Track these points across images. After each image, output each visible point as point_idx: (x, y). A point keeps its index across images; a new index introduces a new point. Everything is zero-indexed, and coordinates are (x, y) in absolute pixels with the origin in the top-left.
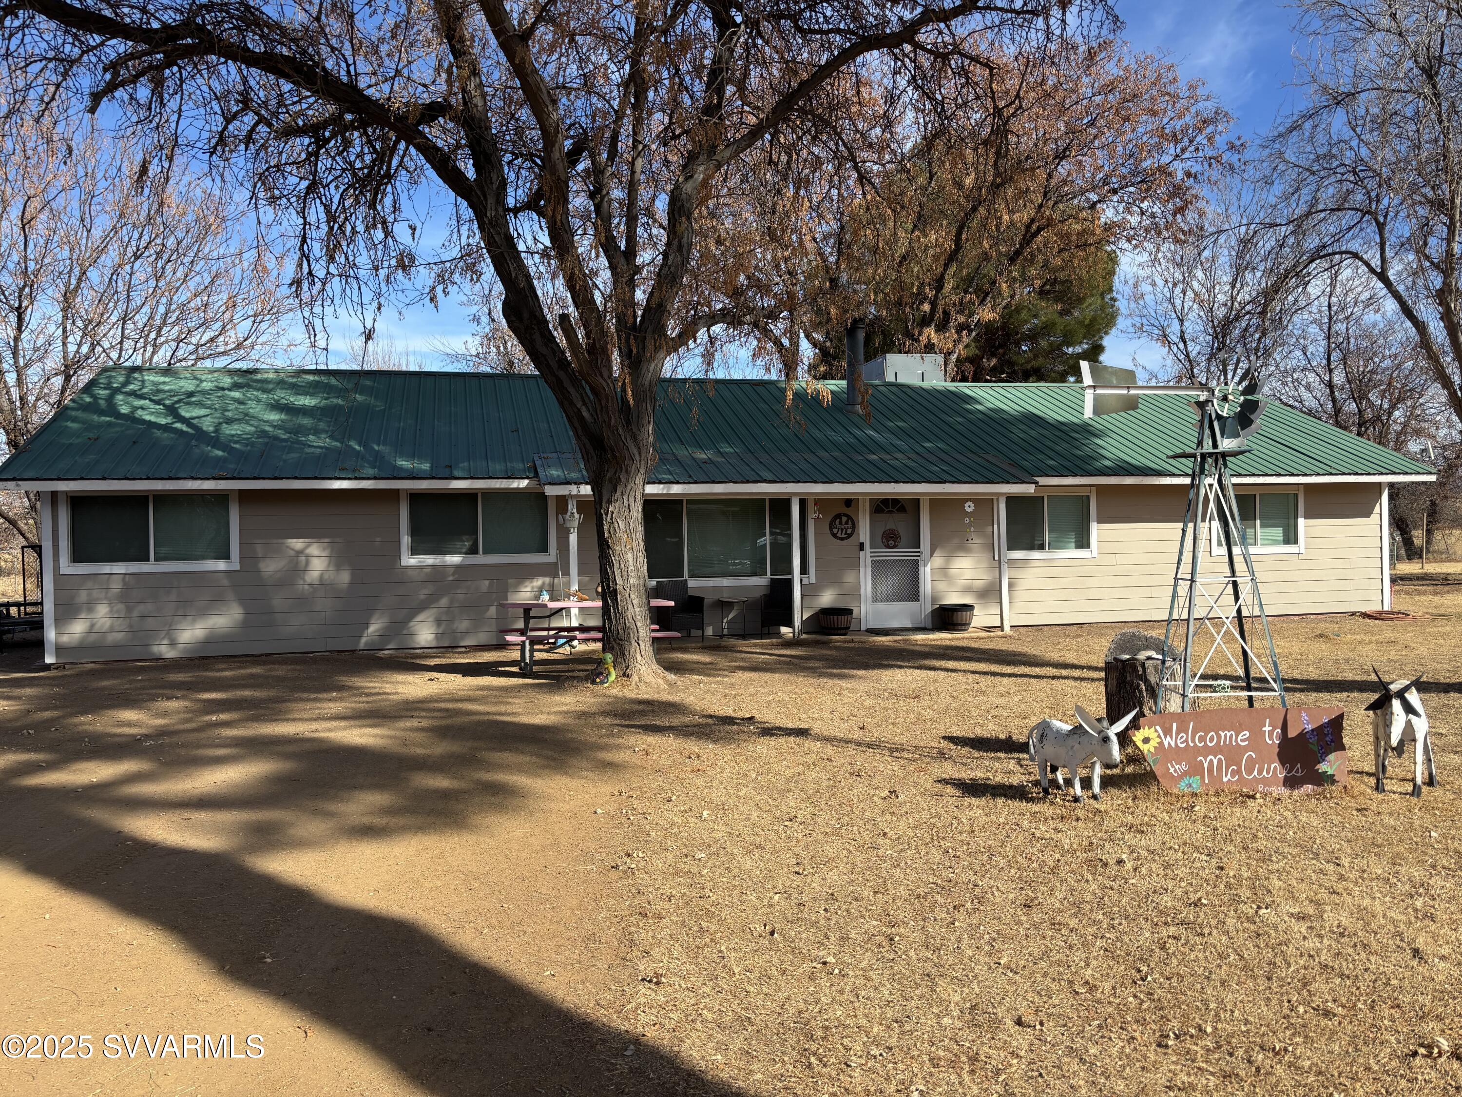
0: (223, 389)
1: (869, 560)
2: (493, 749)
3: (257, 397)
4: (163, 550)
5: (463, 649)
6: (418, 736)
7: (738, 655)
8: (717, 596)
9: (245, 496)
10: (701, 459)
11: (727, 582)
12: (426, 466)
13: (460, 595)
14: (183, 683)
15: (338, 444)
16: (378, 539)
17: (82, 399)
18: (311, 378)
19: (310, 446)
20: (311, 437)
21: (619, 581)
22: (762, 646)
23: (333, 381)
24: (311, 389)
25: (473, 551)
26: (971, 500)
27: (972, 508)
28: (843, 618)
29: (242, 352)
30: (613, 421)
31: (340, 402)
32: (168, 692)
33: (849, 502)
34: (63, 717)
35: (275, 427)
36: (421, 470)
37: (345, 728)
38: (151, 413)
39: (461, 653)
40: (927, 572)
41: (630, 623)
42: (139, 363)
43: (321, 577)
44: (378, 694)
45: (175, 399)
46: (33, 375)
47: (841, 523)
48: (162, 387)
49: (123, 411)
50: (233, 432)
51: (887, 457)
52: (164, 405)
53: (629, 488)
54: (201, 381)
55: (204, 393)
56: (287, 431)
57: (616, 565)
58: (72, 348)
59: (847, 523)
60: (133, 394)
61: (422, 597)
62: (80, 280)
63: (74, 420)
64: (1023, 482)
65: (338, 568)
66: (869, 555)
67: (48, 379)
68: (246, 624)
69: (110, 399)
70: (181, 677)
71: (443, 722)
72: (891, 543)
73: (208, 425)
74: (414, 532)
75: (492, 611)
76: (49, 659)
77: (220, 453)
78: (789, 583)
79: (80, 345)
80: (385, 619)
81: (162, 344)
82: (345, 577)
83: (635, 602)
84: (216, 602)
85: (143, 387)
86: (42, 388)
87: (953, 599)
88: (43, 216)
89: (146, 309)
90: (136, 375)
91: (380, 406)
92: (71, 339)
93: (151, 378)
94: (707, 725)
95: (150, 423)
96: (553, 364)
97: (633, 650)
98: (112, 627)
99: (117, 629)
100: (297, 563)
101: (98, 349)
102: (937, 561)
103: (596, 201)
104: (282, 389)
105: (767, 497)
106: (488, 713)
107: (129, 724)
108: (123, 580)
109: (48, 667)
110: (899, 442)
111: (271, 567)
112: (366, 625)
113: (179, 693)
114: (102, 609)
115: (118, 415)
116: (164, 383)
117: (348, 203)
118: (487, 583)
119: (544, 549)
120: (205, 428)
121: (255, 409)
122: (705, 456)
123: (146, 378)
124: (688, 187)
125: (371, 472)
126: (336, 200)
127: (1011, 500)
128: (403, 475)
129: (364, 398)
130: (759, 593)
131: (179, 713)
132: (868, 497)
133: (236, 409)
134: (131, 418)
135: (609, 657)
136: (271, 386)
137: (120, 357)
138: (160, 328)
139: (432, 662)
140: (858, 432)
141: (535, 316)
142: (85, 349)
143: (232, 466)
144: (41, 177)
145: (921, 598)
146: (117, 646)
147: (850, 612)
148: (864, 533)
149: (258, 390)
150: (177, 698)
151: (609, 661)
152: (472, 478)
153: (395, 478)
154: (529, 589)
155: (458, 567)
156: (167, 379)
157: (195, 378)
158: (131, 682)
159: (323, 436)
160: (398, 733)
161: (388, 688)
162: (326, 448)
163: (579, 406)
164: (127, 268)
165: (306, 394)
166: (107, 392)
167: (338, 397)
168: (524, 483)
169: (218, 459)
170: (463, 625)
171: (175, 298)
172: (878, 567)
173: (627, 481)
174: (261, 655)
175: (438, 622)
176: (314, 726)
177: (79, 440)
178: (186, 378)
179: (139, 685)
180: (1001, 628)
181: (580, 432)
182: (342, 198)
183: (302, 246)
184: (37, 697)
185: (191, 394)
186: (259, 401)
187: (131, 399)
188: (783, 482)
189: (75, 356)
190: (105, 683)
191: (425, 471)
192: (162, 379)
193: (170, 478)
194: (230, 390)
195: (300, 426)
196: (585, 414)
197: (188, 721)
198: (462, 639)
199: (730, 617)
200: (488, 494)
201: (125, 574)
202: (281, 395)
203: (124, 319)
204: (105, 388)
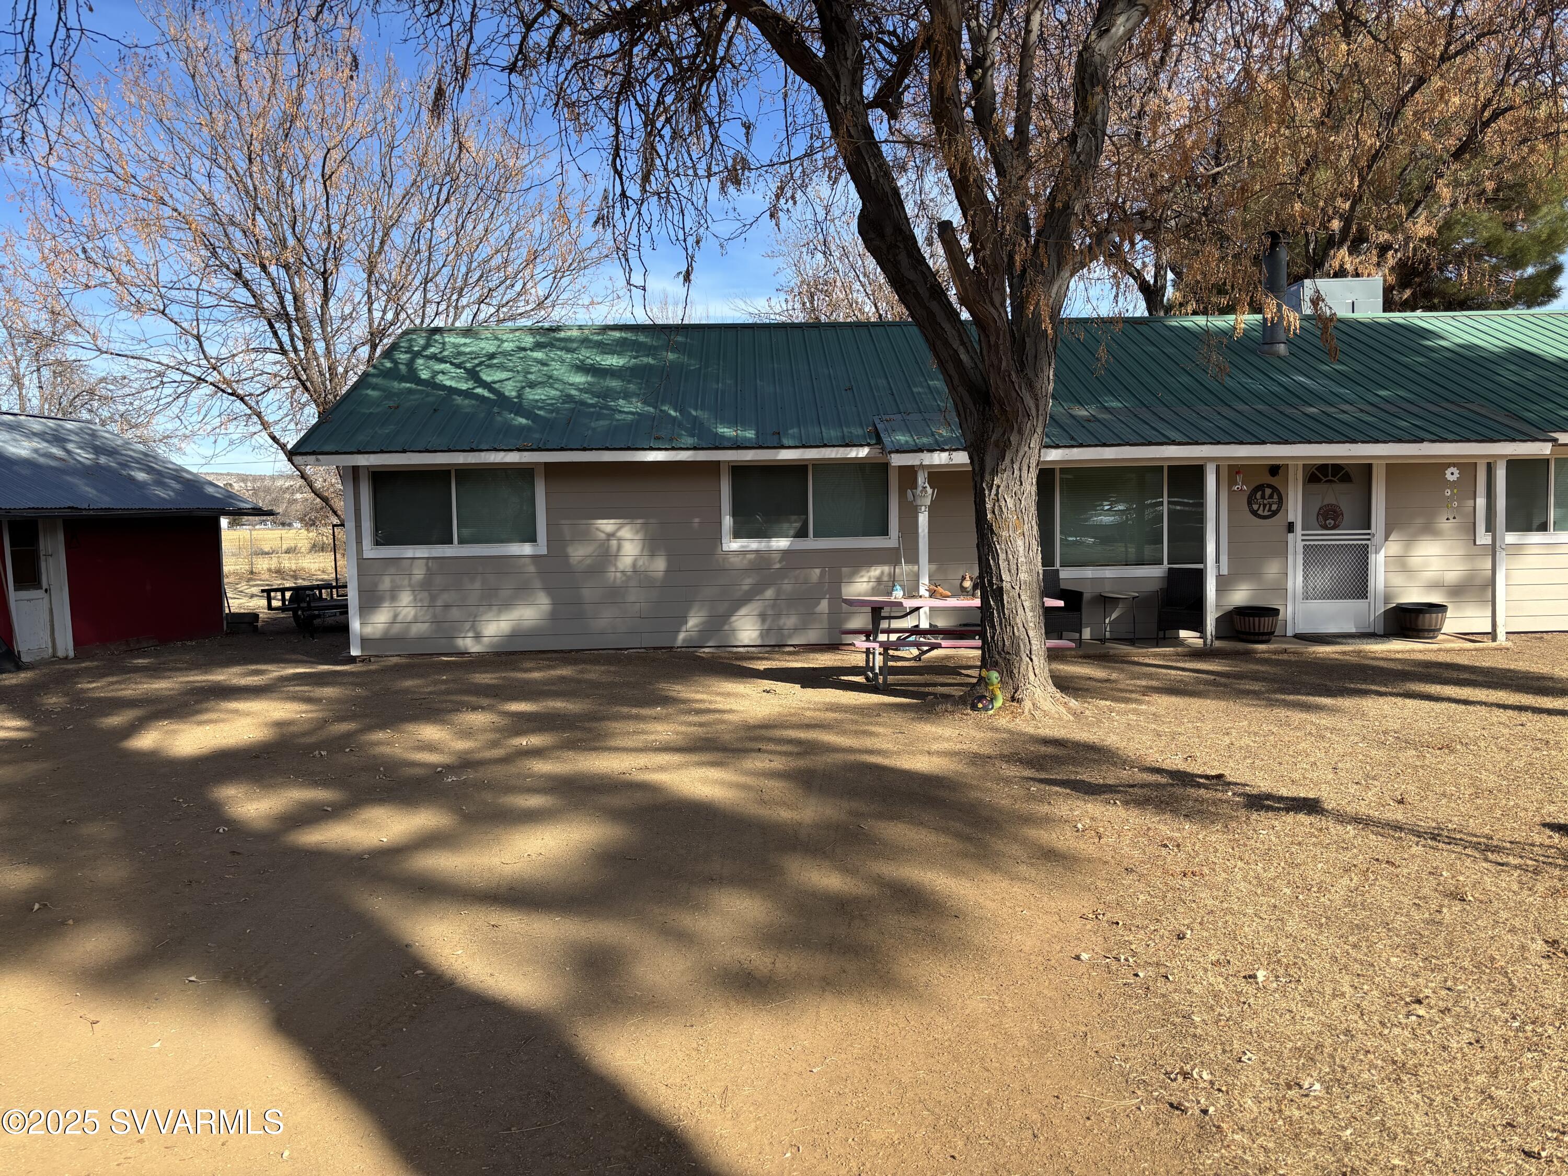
0: (524, 349)
1: (1300, 545)
2: (880, 816)
3: (561, 357)
4: (466, 532)
5: (792, 649)
6: (775, 787)
7: (1137, 669)
8: (1098, 590)
9: (551, 469)
10: (1082, 417)
11: (1109, 573)
12: (750, 434)
13: (787, 586)
14: (489, 686)
15: (651, 409)
16: (697, 520)
17: (382, 364)
18: (617, 334)
19: (620, 412)
20: (621, 402)
21: (1006, 576)
22: (1164, 656)
23: (642, 338)
24: (619, 347)
25: (802, 533)
26: (1454, 465)
27: (1456, 475)
28: (1267, 621)
29: (543, 312)
30: (1004, 364)
31: (651, 361)
32: (472, 699)
33: (1275, 469)
34: (362, 731)
35: (580, 390)
36: (745, 439)
37: (680, 766)
38: (452, 378)
39: (790, 653)
40: (1379, 561)
41: (1020, 632)
42: (442, 325)
43: (634, 565)
44: (709, 711)
45: (476, 361)
46: (341, 346)
47: (1263, 497)
48: (463, 349)
49: (423, 377)
50: (537, 397)
51: (1331, 410)
52: (465, 369)
53: (1021, 454)
54: (503, 341)
55: (505, 354)
56: (594, 395)
57: (1002, 556)
58: (377, 315)
59: (1271, 497)
60: (434, 357)
61: (746, 588)
62: (382, 243)
63: (375, 387)
64: (1535, 440)
65: (652, 555)
66: (1299, 538)
67: (355, 349)
68: (554, 616)
69: (410, 364)
70: (484, 678)
71: (802, 763)
72: (1330, 522)
73: (510, 390)
74: (736, 513)
75: (824, 606)
76: (355, 652)
77: (523, 421)
78: (1200, 576)
79: (384, 312)
80: (704, 613)
81: (463, 307)
82: (660, 565)
83: (1027, 604)
84: (521, 592)
85: (444, 350)
86: (349, 359)
87: (1413, 596)
88: (343, 169)
89: (446, 271)
90: (437, 337)
91: (694, 365)
92: (376, 306)
93: (452, 340)
94: (1158, 786)
95: (450, 388)
96: (923, 292)
97: (1023, 667)
98: (415, 616)
99: (421, 619)
100: (608, 547)
101: (403, 316)
102: (1393, 547)
103: (976, 78)
104: (586, 348)
105: (1166, 464)
106: (850, 750)
107: (430, 747)
108: (427, 565)
109: (353, 660)
110: (1342, 391)
111: (579, 553)
112: (684, 620)
113: (485, 702)
114: (406, 598)
115: (419, 381)
116: (465, 344)
117: (669, 99)
118: (818, 571)
119: (884, 532)
120: (507, 394)
121: (559, 370)
122: (1086, 413)
123: (447, 340)
124: (1102, 46)
125: (690, 441)
126: (654, 97)
127: (1515, 465)
128: (726, 444)
129: (676, 356)
130: (1155, 587)
131: (485, 731)
132: (1301, 463)
133: (539, 371)
134: (431, 384)
135: (994, 676)
136: (575, 345)
137: (422, 322)
138: (462, 289)
139: (762, 665)
140: (1284, 379)
141: (901, 230)
142: (390, 316)
143: (537, 436)
144: (339, 128)
145: (1371, 593)
146: (420, 639)
147: (1273, 612)
148: (1294, 510)
149: (561, 349)
150: (483, 708)
151: (995, 681)
152: (804, 447)
153: (717, 448)
154: (865, 579)
155: (786, 553)
156: (468, 341)
157: (496, 338)
158: (435, 683)
159: (634, 400)
160: (749, 780)
161: (721, 703)
162: (637, 413)
163: (955, 346)
164: (429, 224)
165: (612, 353)
166: (408, 356)
167: (648, 356)
168: (863, 452)
169: (522, 428)
170: (790, 621)
171: (476, 255)
172: (1312, 554)
173: (1019, 444)
174: (571, 651)
175: (763, 616)
176: (642, 760)
177: (379, 409)
178: (487, 338)
179: (443, 687)
180: (1493, 635)
181: (956, 381)
182: (661, 95)
183: (614, 161)
184: (338, 701)
185: (492, 356)
186: (563, 361)
187: (431, 363)
188: (1197, 443)
189: (380, 324)
190: (408, 683)
191: (750, 439)
192: (463, 341)
193: (472, 450)
194: (531, 350)
195: (609, 389)
196: (964, 357)
197: (495, 744)
198: (790, 636)
199: (1114, 616)
200: (822, 466)
201: (428, 558)
202: (588, 355)
203: (426, 281)
204: (406, 352)
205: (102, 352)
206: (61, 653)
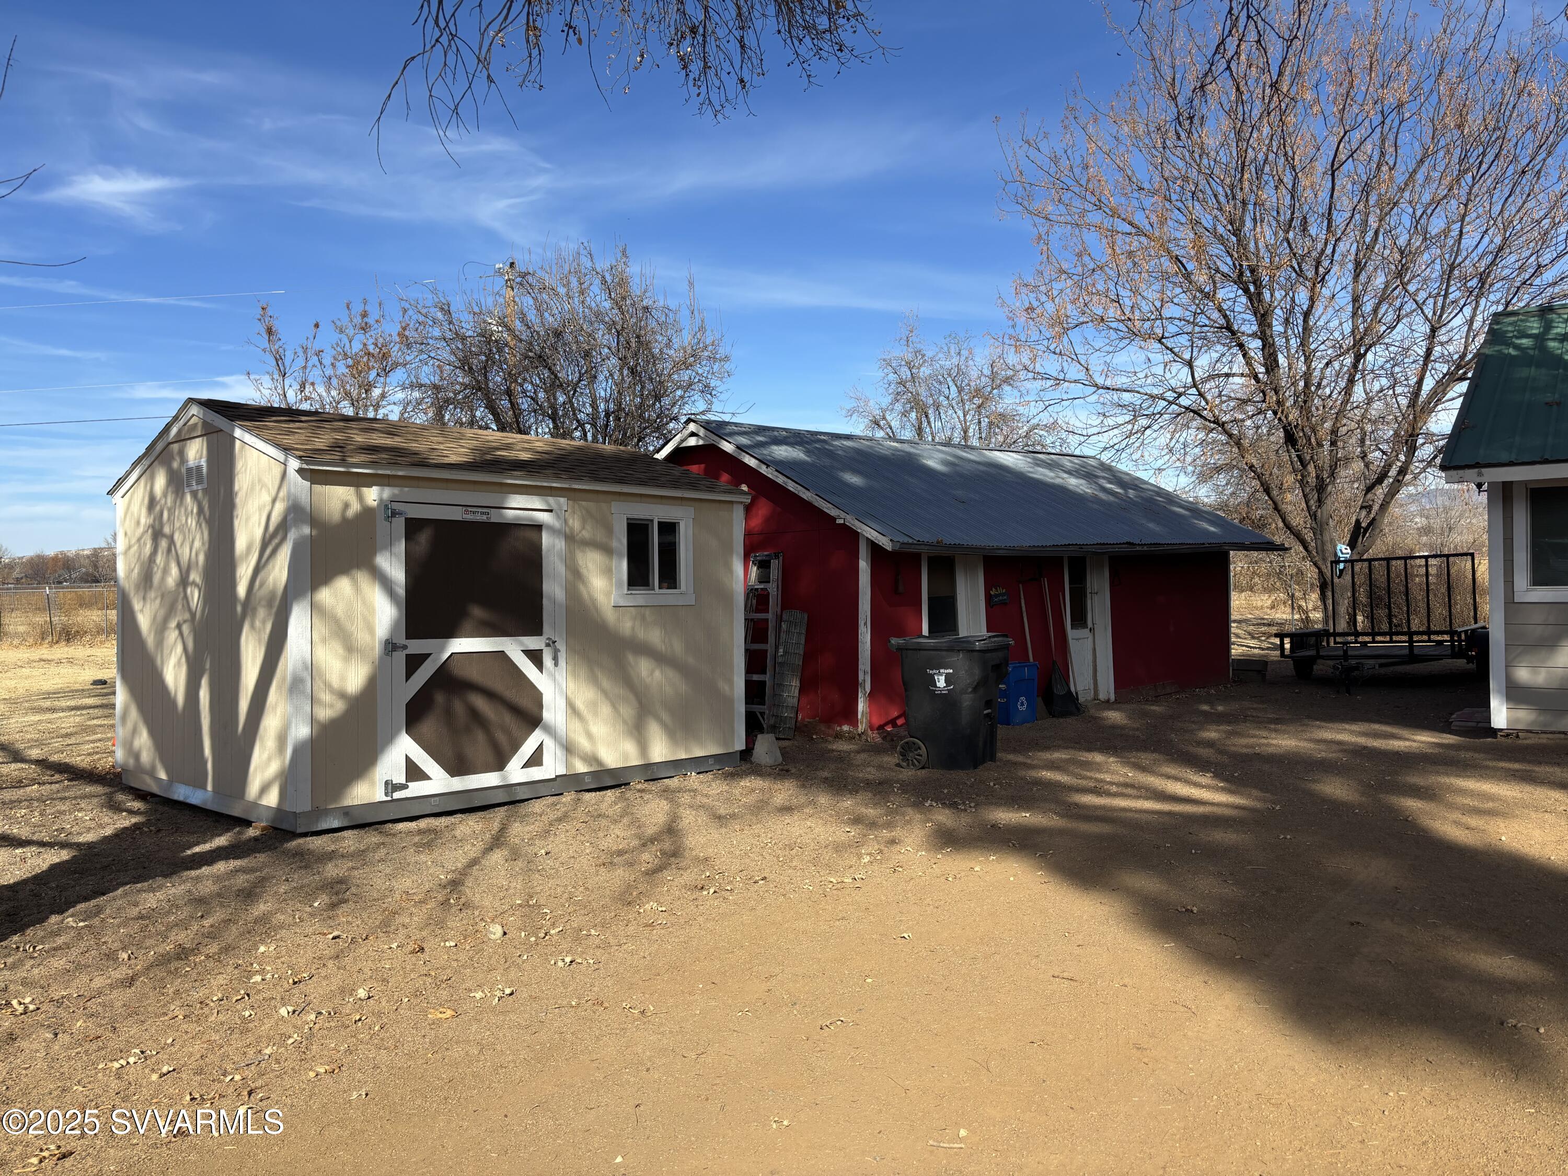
76: (1499, 724)
109: (1490, 733)
205: (1098, 388)
206: (1102, 696)
